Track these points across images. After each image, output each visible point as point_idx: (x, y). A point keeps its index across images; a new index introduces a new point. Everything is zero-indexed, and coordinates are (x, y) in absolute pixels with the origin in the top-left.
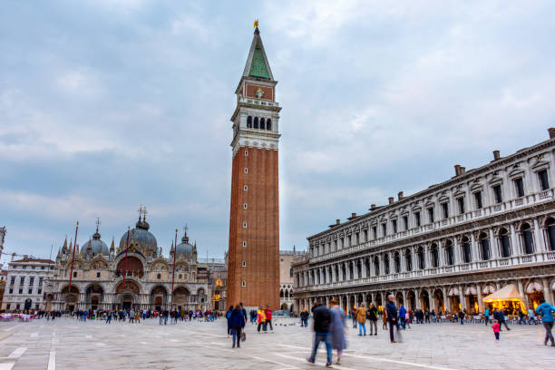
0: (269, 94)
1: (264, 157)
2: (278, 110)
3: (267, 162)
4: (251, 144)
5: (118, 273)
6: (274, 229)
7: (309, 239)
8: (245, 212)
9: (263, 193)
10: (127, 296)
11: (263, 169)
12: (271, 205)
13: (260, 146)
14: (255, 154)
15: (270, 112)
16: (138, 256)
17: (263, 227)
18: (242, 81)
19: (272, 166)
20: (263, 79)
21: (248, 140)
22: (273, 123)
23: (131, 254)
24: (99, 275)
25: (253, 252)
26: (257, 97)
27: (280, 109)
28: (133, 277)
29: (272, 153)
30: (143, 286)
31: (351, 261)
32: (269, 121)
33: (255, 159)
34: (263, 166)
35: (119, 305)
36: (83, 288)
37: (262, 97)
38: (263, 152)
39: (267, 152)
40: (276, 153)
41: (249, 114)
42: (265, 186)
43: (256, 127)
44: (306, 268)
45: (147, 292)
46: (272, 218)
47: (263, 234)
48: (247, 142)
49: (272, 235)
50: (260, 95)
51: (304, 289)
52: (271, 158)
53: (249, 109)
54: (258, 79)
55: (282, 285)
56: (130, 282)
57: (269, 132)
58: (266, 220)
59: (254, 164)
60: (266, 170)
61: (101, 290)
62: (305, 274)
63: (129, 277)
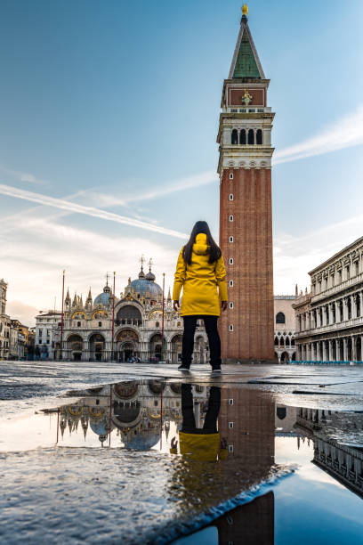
0: (259, 97)
1: (253, 179)
2: (271, 116)
3: (257, 183)
4: (236, 165)
5: (117, 322)
6: (267, 265)
7: (311, 274)
8: (231, 247)
9: (253, 223)
10: (127, 344)
11: (252, 194)
12: (263, 236)
13: (247, 166)
14: (242, 176)
15: (261, 121)
16: (135, 304)
17: (253, 261)
18: (225, 87)
19: (263, 188)
20: (252, 79)
21: (233, 159)
22: (265, 134)
23: (129, 303)
24: (100, 324)
25: (242, 291)
26: (244, 103)
27: (274, 114)
28: (132, 326)
29: (263, 172)
30: (142, 333)
31: (357, 294)
32: (260, 132)
33: (242, 183)
34: (253, 189)
35: (121, 353)
36: (85, 336)
37: (250, 104)
38: (253, 172)
39: (257, 172)
40: (268, 172)
41: (234, 128)
42: (256, 214)
43: (243, 142)
44: (307, 309)
45: (146, 340)
46: (264, 251)
47: (253, 272)
48: (231, 163)
49: (264, 271)
50: (247, 100)
51: (305, 333)
52: (263, 178)
53: (233, 121)
54: (244, 80)
55: (276, 332)
56: (128, 330)
57: (260, 147)
58: (256, 254)
59: (242, 189)
60: (256, 194)
61: (103, 339)
62: (307, 315)
63: (128, 326)
